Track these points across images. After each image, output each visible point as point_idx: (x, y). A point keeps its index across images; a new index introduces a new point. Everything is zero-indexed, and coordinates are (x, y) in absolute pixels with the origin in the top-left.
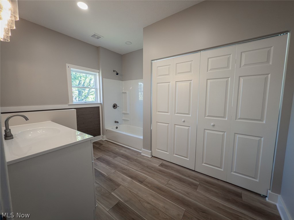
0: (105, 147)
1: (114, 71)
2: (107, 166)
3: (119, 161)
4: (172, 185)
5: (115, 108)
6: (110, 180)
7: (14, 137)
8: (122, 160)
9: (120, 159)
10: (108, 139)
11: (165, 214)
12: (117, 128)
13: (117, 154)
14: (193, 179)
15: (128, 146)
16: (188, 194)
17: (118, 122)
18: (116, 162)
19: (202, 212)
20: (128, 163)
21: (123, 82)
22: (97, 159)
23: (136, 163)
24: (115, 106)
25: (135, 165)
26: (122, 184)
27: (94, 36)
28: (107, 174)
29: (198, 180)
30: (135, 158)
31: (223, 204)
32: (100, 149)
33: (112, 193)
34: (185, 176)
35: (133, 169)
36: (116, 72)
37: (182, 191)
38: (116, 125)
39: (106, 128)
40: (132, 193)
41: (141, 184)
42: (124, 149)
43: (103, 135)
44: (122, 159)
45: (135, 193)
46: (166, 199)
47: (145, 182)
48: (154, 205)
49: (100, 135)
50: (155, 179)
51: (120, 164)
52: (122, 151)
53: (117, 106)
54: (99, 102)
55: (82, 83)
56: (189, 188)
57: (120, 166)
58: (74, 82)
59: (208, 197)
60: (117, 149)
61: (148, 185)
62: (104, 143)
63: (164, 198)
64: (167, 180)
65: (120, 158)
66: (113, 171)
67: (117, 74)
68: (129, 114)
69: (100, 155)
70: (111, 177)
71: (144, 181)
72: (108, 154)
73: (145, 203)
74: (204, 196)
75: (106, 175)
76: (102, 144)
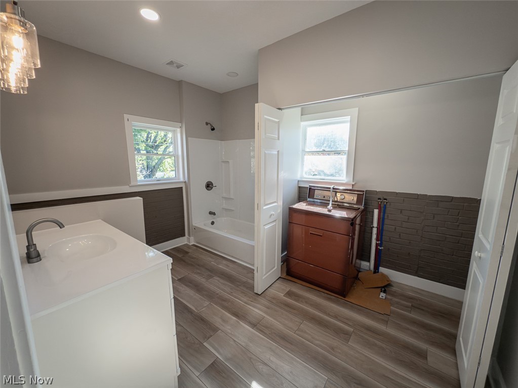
0: (193, 258)
1: (207, 124)
2: (197, 294)
3: (216, 285)
4: (305, 332)
5: (209, 188)
6: (202, 319)
7: (41, 257)
8: (222, 283)
9: (218, 281)
10: (197, 243)
11: (292, 385)
12: (213, 223)
13: (213, 272)
14: (343, 322)
15: (232, 257)
16: (333, 349)
17: (214, 214)
18: (213, 288)
19: (356, 383)
20: (231, 289)
21: (223, 142)
22: (179, 280)
23: (245, 289)
24: (209, 186)
25: (242, 292)
26: (221, 327)
27: (171, 63)
28: (196, 309)
29: (350, 324)
30: (244, 279)
31: (392, 369)
32: (184, 261)
33: (205, 344)
34: (329, 315)
35: (241, 300)
36: (211, 125)
37: (322, 344)
38: (211, 218)
39: (194, 224)
40: (237, 345)
41: (253, 329)
42: (224, 262)
43: (189, 235)
44: (222, 281)
45: (243, 344)
46: (295, 358)
47: (260, 324)
48: (274, 368)
49: (184, 235)
50: (277, 321)
51: (218, 291)
52: (222, 266)
53: (212, 185)
54: (182, 179)
55: (153, 138)
56: (334, 339)
57: (217, 294)
58: (139, 136)
59: (367, 355)
60: (213, 263)
61: (265, 331)
62: (190, 251)
63: (292, 356)
64: (297, 323)
65: (218, 278)
66: (207, 303)
67: (213, 129)
68: (233, 199)
69: (184, 272)
70: (204, 315)
71: (258, 323)
72: (199, 271)
73: (259, 364)
74: (361, 353)
75: (194, 309)
76: (187, 253)
